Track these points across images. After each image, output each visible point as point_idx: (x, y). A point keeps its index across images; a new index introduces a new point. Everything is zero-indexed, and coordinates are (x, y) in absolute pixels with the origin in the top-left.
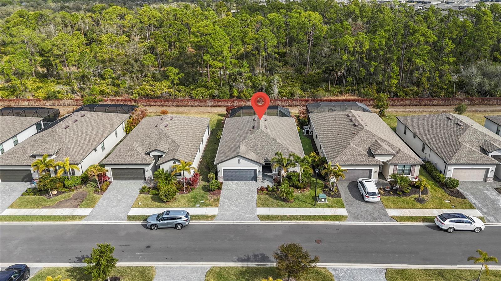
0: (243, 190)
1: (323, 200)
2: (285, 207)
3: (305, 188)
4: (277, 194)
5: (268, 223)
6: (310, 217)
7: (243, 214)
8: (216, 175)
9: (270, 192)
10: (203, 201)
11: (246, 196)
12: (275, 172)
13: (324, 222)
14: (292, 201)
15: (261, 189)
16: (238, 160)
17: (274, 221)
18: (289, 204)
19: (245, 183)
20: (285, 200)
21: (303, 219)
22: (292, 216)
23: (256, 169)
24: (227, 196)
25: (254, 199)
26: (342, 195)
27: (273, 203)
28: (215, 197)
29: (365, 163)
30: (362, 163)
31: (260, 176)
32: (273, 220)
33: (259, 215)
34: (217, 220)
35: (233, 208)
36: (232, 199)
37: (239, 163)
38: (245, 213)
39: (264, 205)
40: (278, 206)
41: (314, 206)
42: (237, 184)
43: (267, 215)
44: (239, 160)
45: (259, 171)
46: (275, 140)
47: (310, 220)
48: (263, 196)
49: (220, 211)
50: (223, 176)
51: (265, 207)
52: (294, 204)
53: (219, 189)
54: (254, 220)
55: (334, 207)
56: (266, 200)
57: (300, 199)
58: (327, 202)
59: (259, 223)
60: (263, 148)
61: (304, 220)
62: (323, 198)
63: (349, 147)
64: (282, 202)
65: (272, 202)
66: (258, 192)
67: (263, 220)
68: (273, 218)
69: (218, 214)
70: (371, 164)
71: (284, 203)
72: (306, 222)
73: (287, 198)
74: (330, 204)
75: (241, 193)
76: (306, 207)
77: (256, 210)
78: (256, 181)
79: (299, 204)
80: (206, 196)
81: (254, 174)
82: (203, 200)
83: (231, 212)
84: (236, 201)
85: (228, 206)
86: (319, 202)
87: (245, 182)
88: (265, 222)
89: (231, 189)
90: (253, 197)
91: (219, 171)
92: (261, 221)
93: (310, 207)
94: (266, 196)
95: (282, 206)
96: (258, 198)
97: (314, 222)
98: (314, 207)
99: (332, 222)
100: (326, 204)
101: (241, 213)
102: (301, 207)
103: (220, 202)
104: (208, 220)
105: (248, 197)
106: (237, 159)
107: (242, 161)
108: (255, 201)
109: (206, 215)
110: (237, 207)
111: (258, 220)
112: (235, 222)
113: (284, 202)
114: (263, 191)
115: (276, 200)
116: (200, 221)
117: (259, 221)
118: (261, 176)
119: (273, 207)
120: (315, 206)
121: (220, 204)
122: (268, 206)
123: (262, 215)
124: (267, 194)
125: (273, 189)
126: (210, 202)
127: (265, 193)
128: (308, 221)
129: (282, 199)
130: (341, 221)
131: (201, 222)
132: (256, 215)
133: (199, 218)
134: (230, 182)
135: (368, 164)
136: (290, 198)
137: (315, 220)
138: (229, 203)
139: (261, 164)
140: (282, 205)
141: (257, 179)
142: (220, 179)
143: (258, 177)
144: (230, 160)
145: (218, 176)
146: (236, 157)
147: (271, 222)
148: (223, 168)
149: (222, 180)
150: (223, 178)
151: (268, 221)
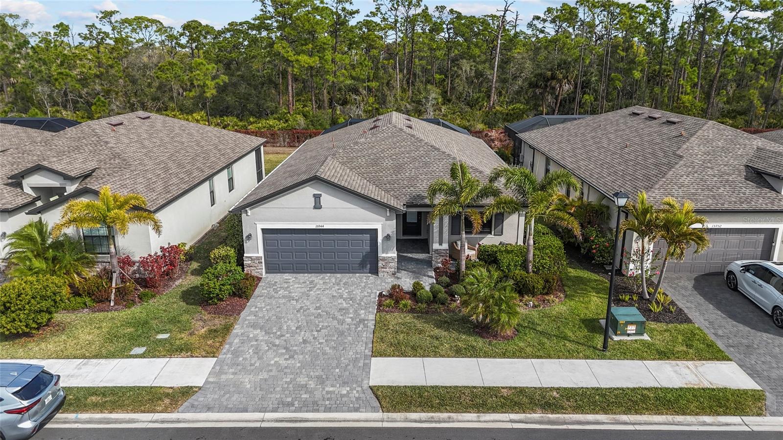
0: (327, 300)
1: (631, 329)
2: (487, 355)
3: (547, 294)
4: (448, 311)
5: (420, 421)
6: (604, 396)
7: (312, 384)
8: (240, 252)
9: (424, 306)
10: (165, 336)
11: (334, 318)
12: (441, 244)
13: (670, 418)
14: (509, 333)
15: (391, 296)
16: (315, 195)
17: (445, 415)
18: (502, 345)
19: (336, 278)
20: (483, 330)
21: (572, 403)
22: (521, 391)
23: (376, 230)
24: (264, 317)
25: (366, 326)
26: (692, 314)
27: (436, 343)
28: (217, 321)
29: (753, 205)
30: (745, 206)
31: (389, 254)
32: (439, 410)
33: (379, 387)
34: (194, 408)
35: (275, 359)
36: (280, 329)
37: (318, 206)
38: (321, 381)
39: (400, 350)
40: (459, 353)
41: (604, 352)
42: (312, 282)
43: (413, 388)
44: (317, 197)
45: (388, 238)
46: (438, 150)
47: (605, 411)
48: (396, 319)
49: (221, 372)
50: (261, 254)
51: (403, 355)
52: (521, 344)
53: (240, 297)
54: (356, 410)
55: (684, 356)
56: (409, 329)
57: (539, 328)
58: (646, 337)
59: (379, 425)
60: (399, 168)
61: (578, 409)
62: (632, 323)
63: (682, 162)
64: (472, 339)
65: (432, 337)
66: (380, 305)
67: (394, 408)
68: (442, 398)
69: (207, 382)
70: (776, 208)
71: (479, 343)
72: (590, 417)
73: (492, 320)
74: (660, 345)
75: (317, 308)
76: (570, 355)
77: (367, 367)
78: (375, 271)
79: (541, 344)
80: (185, 317)
81: (367, 248)
82: (170, 331)
83: (264, 375)
84: (293, 334)
85: (257, 351)
86: (616, 338)
87: (339, 275)
88: (406, 420)
89: (284, 297)
90: (362, 321)
91: (249, 237)
92: (386, 415)
93: (587, 357)
94: (409, 318)
95: (473, 352)
96: (381, 324)
97: (624, 418)
98: (603, 357)
99: (708, 419)
100: (647, 345)
101: (302, 380)
102: (549, 357)
103: (229, 339)
104: (154, 411)
105: (342, 322)
106: (308, 192)
107: (329, 200)
108: (367, 335)
109: (150, 390)
110: (292, 357)
111: (374, 410)
112: (270, 419)
113: (479, 339)
114: (397, 302)
115: (447, 330)
116: (114, 416)
117: (379, 415)
118: (393, 254)
119: (436, 354)
120: (608, 354)
121: (231, 344)
122: (416, 351)
123: (393, 389)
124: (412, 311)
125: (435, 297)
126: (194, 339)
127: (405, 306)
128: (594, 411)
129: (471, 322)
130: (747, 414)
131: (116, 421)
132: (365, 386)
133: (114, 402)
134: (286, 276)
135: (764, 207)
136: (504, 318)
137: (628, 411)
138: (267, 342)
139: (392, 209)
140: (473, 347)
141: (380, 264)
142: (252, 266)
143: (384, 259)
144: (285, 197)
145: (245, 255)
146: (306, 187)
147: (432, 417)
148: (260, 226)
149: (259, 271)
150: (261, 263)
151: (419, 412)
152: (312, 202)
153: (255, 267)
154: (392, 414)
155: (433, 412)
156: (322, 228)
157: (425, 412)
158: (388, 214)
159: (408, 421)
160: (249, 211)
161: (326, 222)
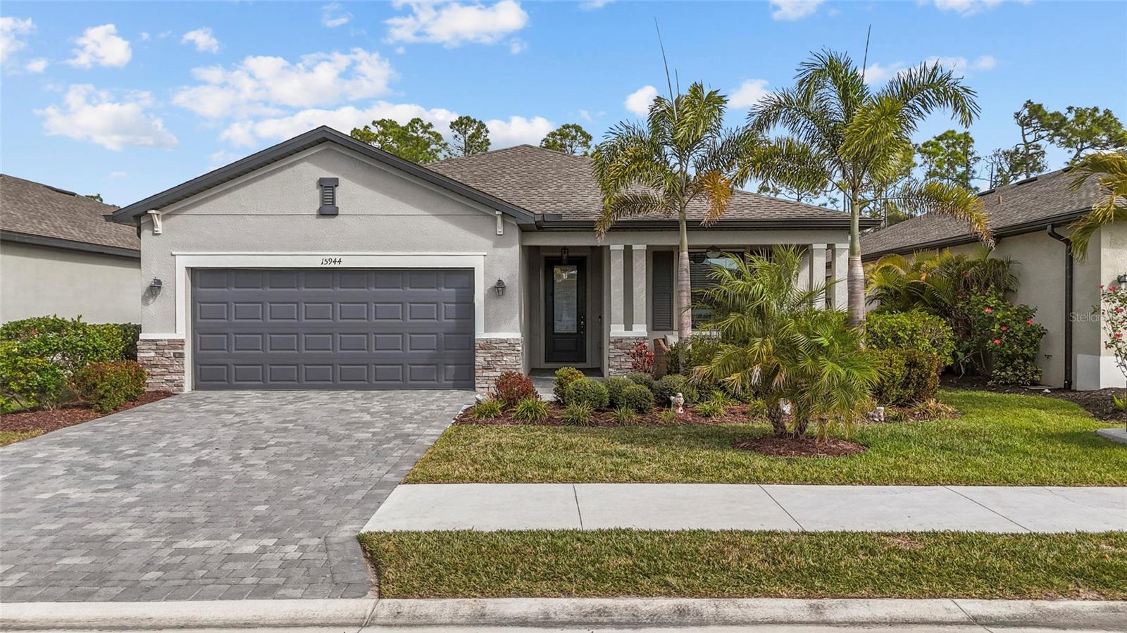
4: (653, 424)
7: (135, 535)
9: (586, 409)
16: (322, 183)
23: (470, 271)
25: (410, 442)
31: (502, 332)
37: (328, 210)
39: (499, 468)
40: (694, 473)
44: (328, 187)
45: (499, 289)
48: (501, 432)
50: (183, 331)
51: (508, 477)
56: (538, 443)
64: (731, 455)
65: (605, 453)
77: (372, 501)
78: (466, 379)
81: (450, 323)
91: (155, 289)
95: (742, 472)
96: (455, 438)
106: (306, 175)
107: (356, 194)
108: (405, 454)
111: (343, 591)
114: (511, 404)
117: (359, 606)
118: (514, 332)
122: (553, 470)
124: (552, 422)
125: (615, 398)
127: (532, 407)
132: (343, 536)
134: (243, 392)
139: (507, 210)
140: (739, 465)
141: (480, 360)
142: (156, 366)
143: (488, 345)
144: (249, 187)
145: (142, 336)
146: (301, 161)
147: (602, 612)
148: (184, 261)
149: (174, 377)
150: (181, 355)
151: (543, 595)
152: (313, 199)
153: (164, 366)
154: (422, 601)
155: (606, 594)
156: (337, 265)
157: (569, 594)
158: (500, 230)
159: (489, 624)
160: (159, 223)
161: (346, 249)
